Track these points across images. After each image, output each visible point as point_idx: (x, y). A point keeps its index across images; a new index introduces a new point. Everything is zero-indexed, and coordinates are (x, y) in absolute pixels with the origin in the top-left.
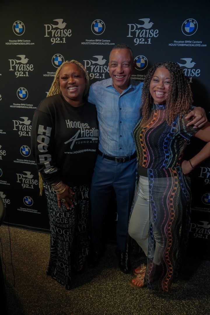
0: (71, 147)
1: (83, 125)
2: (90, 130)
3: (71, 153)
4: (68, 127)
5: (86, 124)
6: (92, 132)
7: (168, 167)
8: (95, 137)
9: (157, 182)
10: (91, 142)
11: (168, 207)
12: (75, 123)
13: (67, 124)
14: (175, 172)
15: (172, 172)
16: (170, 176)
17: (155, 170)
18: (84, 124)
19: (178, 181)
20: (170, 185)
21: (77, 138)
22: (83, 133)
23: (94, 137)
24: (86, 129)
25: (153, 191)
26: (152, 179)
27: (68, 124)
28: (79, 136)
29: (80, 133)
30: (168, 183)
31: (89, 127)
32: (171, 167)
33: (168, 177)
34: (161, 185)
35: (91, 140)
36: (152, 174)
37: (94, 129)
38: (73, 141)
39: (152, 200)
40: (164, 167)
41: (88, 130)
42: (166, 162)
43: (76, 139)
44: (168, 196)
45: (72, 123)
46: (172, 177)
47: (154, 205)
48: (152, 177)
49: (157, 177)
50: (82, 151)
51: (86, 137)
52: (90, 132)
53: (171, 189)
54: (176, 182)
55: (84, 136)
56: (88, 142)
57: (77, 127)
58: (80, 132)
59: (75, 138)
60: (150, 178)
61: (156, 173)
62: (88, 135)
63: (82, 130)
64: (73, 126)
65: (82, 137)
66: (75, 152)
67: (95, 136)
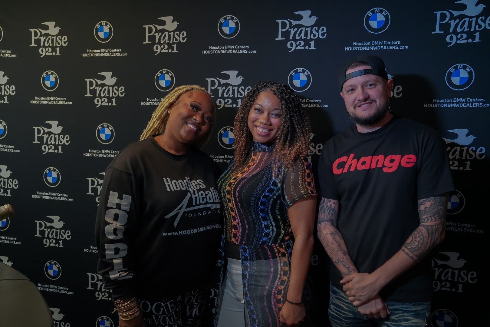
0: (175, 224)
1: (194, 183)
2: (207, 192)
4: (169, 190)
5: (198, 181)
6: (210, 195)
7: (271, 242)
8: (216, 203)
9: (255, 268)
10: (210, 212)
11: (275, 311)
12: (181, 182)
13: (167, 184)
14: (283, 250)
15: (278, 250)
16: (274, 257)
17: (251, 248)
18: (195, 181)
19: (288, 266)
20: (276, 272)
21: (187, 207)
22: (196, 198)
23: (214, 203)
25: (248, 284)
26: (247, 263)
27: (169, 185)
28: (190, 204)
29: (191, 198)
30: (272, 269)
31: (204, 187)
32: (277, 243)
33: (272, 258)
34: (262, 272)
35: (209, 209)
36: (246, 255)
37: (213, 190)
38: (178, 213)
39: (248, 299)
40: (264, 243)
41: (203, 192)
42: (267, 235)
43: (184, 210)
44: (273, 291)
45: (175, 183)
46: (278, 259)
47: (252, 307)
48: (246, 259)
49: (254, 259)
50: (196, 231)
51: (201, 204)
52: (206, 195)
53: (278, 279)
54: (286, 267)
55: (198, 203)
56: (205, 213)
57: (184, 189)
59: (183, 208)
60: (244, 261)
61: (252, 252)
62: (203, 201)
64: (177, 188)
65: (195, 206)
66: (181, 232)
67: (215, 201)
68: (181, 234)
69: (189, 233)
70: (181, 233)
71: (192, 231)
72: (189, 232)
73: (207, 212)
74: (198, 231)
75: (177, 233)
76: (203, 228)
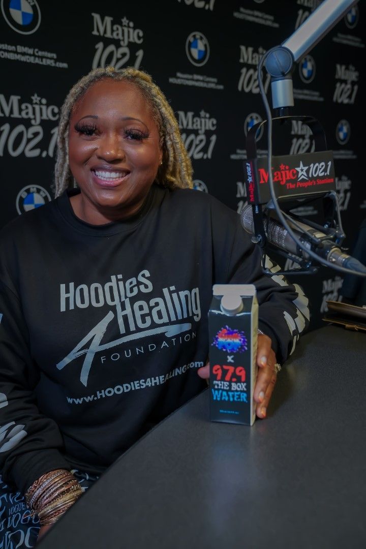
0: (84, 379)
1: (131, 283)
2: (153, 302)
3: (89, 399)
4: (63, 308)
5: (140, 275)
6: (162, 307)
8: (178, 322)
10: (164, 344)
12: (96, 289)
13: (64, 296)
22: (125, 318)
23: (171, 323)
24: (133, 300)
27: (68, 299)
28: (112, 332)
29: (114, 321)
31: (151, 289)
35: (161, 337)
37: (171, 292)
38: (84, 356)
41: (143, 303)
43: (95, 347)
51: (139, 330)
52: (151, 308)
55: (132, 328)
56: (152, 347)
58: (115, 319)
59: (92, 345)
62: (144, 321)
63: (119, 308)
65: (124, 335)
66: (101, 392)
67: (173, 319)
68: (101, 396)
69: (121, 392)
70: (101, 394)
71: (127, 388)
72: (119, 390)
73: (159, 344)
74: (140, 385)
75: (93, 396)
76: (153, 378)
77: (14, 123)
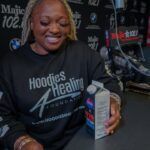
6: (69, 86)
8: (76, 91)
10: (71, 100)
12: (43, 80)
22: (56, 91)
23: (73, 92)
27: (32, 84)
31: (65, 79)
41: (62, 85)
45: (38, 81)
51: (61, 95)
52: (66, 86)
56: (66, 102)
59: (43, 102)
62: (63, 92)
77: (8, 15)
